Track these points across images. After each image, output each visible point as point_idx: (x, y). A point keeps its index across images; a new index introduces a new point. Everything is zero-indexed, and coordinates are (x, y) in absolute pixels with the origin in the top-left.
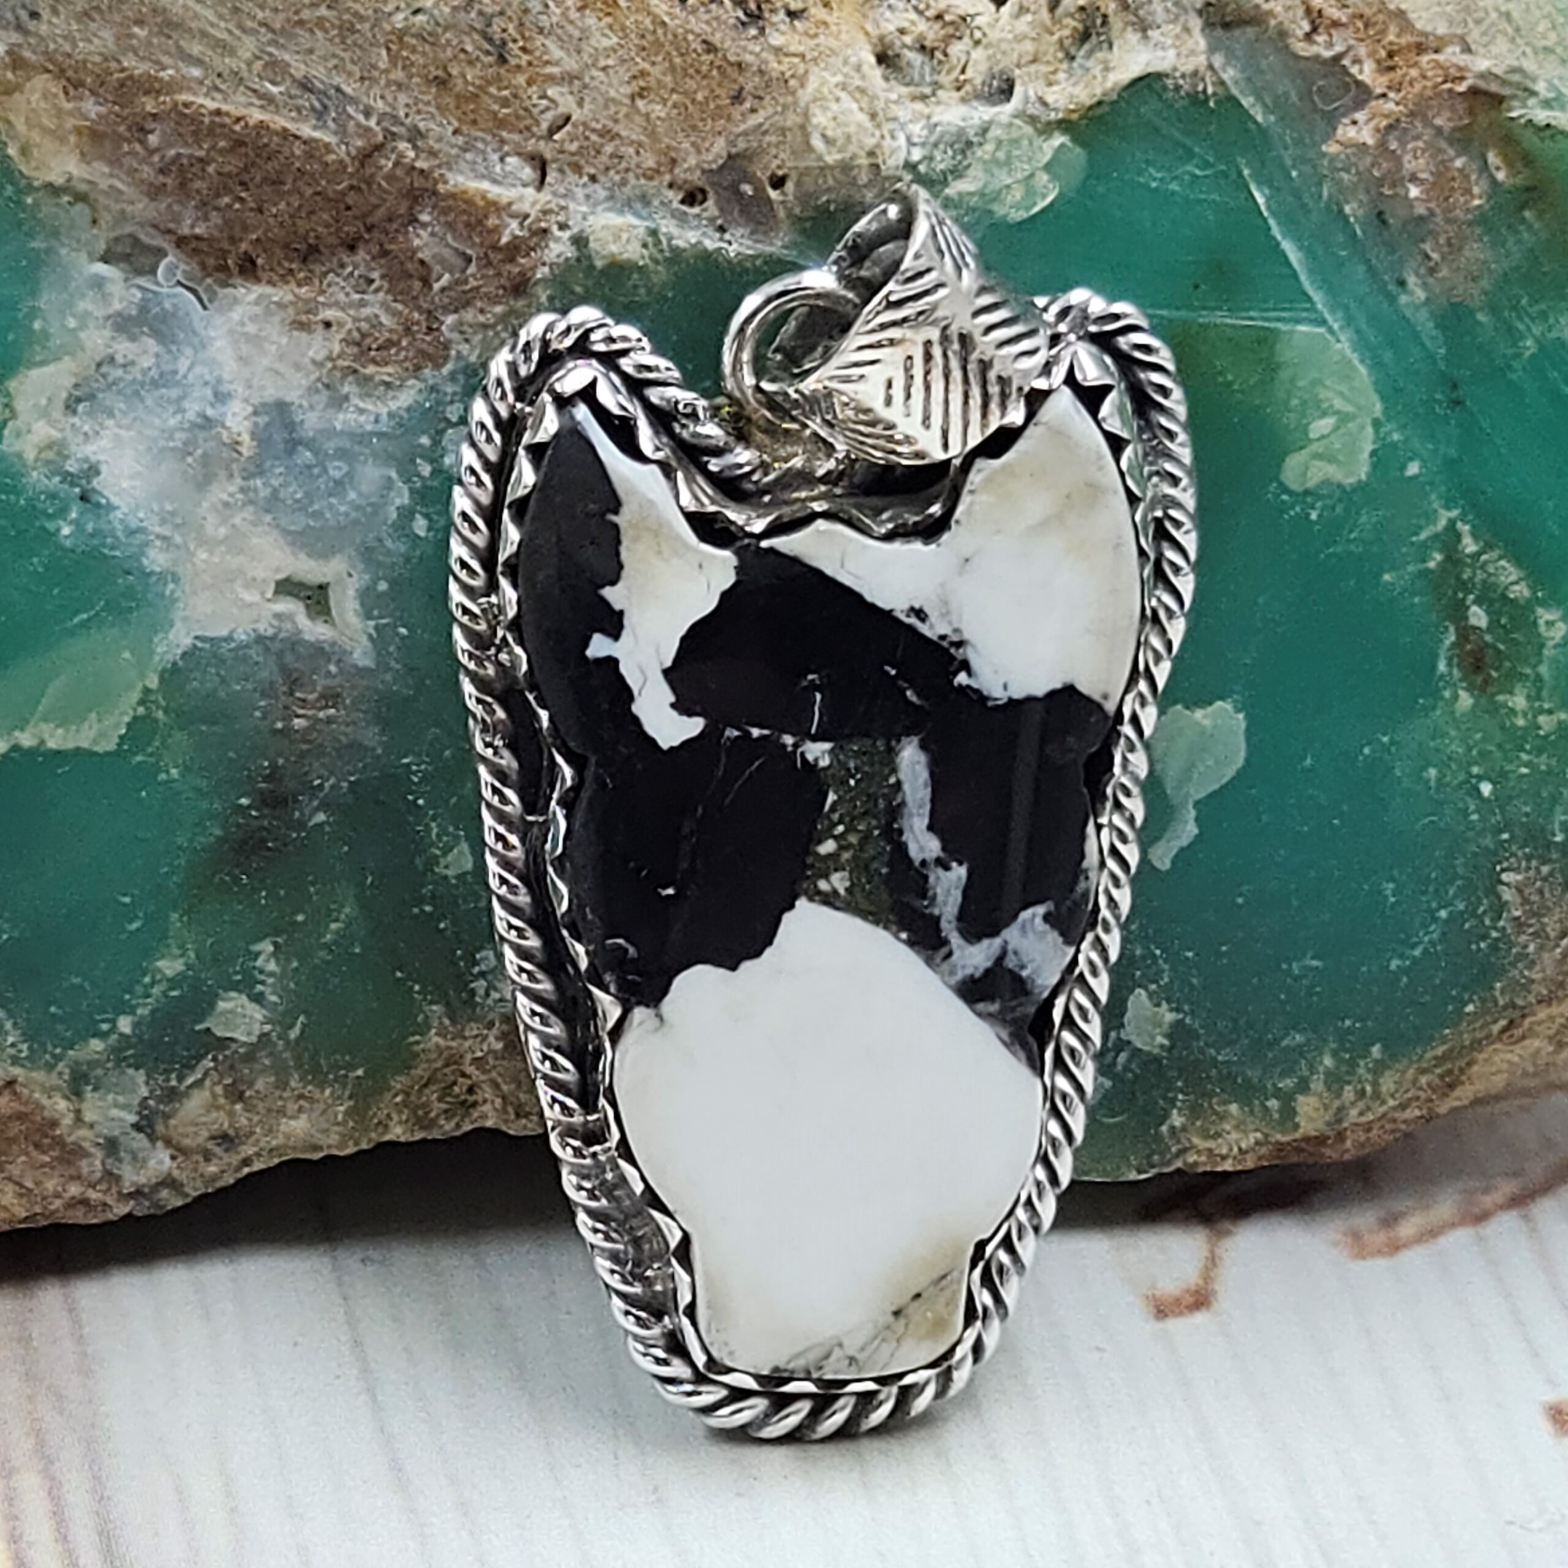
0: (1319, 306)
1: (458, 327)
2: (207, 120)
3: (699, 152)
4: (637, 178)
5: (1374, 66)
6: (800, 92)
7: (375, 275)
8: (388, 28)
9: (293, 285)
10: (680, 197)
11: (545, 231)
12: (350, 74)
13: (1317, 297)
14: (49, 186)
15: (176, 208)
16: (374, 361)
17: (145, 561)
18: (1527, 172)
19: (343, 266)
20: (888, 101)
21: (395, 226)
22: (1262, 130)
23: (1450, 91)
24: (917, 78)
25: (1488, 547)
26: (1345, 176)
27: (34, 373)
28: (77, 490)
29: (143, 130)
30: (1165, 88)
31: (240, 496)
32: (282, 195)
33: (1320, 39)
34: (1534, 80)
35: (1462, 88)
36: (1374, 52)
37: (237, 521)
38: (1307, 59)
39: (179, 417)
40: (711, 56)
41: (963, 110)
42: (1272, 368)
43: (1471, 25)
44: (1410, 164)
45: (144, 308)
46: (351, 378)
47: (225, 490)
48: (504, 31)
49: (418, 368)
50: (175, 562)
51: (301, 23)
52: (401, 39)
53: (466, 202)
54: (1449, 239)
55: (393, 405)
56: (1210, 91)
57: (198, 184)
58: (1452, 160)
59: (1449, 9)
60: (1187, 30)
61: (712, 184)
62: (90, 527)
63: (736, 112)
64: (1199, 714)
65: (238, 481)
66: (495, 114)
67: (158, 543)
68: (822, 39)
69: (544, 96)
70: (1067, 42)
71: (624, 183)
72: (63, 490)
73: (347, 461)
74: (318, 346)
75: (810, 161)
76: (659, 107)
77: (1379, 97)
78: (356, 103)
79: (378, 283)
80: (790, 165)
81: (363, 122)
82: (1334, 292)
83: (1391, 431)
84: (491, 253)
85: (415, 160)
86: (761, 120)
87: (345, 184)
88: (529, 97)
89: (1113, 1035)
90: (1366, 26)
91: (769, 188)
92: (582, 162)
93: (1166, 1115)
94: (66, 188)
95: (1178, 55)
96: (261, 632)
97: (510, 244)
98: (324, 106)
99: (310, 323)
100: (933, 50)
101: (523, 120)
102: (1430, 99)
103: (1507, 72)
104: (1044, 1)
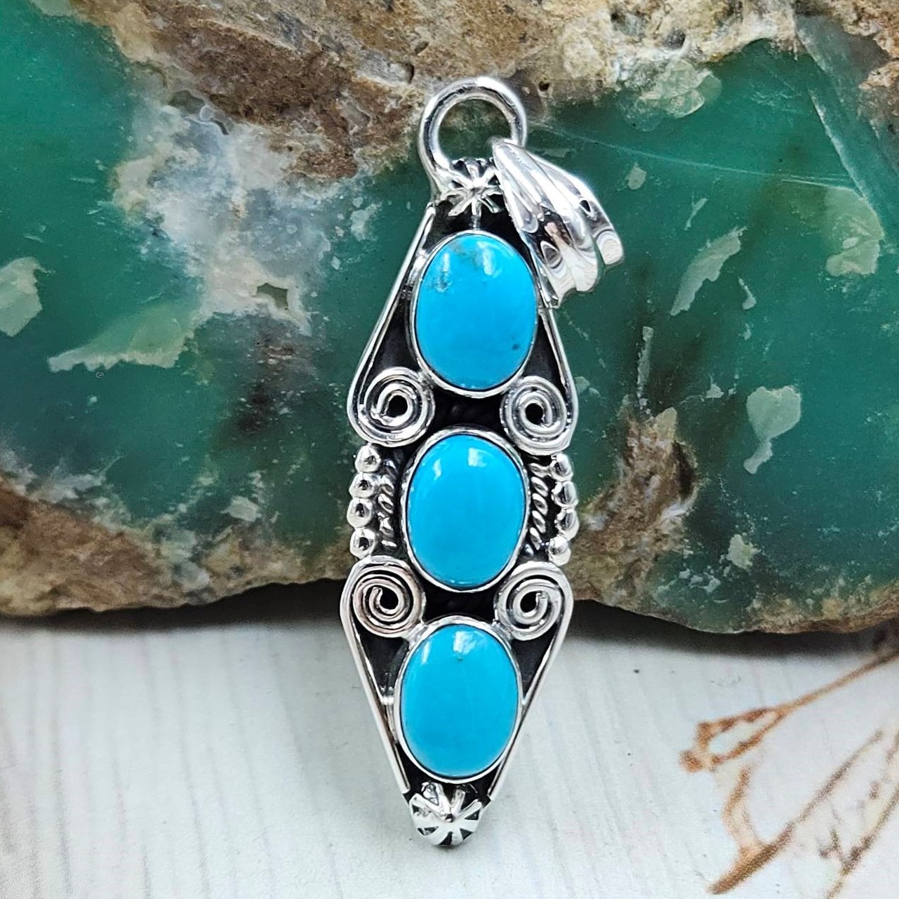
0: (852, 176)
1: (363, 154)
2: (223, 34)
3: (500, 67)
5: (893, 42)
6: (559, 37)
7: (318, 123)
9: (273, 126)
11: (410, 107)
12: (304, 12)
13: (851, 171)
14: (138, 62)
15: (210, 79)
16: (315, 171)
17: (185, 271)
19: (301, 116)
20: (612, 43)
21: (329, 97)
22: (824, 75)
24: (631, 31)
26: (871, 103)
27: (130, 164)
28: (152, 229)
29: (188, 36)
30: (770, 47)
31: (238, 240)
32: (266, 76)
33: (861, 24)
36: (893, 35)
37: (236, 253)
38: (854, 36)
39: (207, 194)
40: (509, 15)
41: (655, 51)
42: (823, 208)
45: (191, 133)
46: (302, 179)
47: (230, 236)
49: (339, 177)
50: (202, 272)
53: (367, 88)
55: (324, 196)
56: (795, 50)
57: (221, 67)
60: (785, 15)
62: (157, 250)
63: (522, 46)
64: (774, 393)
65: (237, 232)
66: (385, 40)
67: (193, 262)
68: (576, 7)
69: (413, 31)
70: (720, 16)
72: (145, 228)
73: (297, 225)
74: (283, 160)
75: (563, 76)
76: (479, 41)
77: (894, 60)
78: (308, 29)
79: (320, 128)
80: (551, 78)
81: (311, 40)
82: (860, 168)
83: (889, 248)
84: (380, 117)
85: (339, 62)
86: (536, 52)
87: (300, 73)
88: (405, 31)
89: (722, 557)
90: (889, 19)
91: (539, 90)
92: (433, 69)
93: (750, 602)
94: (148, 65)
95: (779, 29)
96: (250, 313)
97: (390, 113)
98: (290, 30)
99: (280, 147)
100: (643, 15)
101: (401, 45)
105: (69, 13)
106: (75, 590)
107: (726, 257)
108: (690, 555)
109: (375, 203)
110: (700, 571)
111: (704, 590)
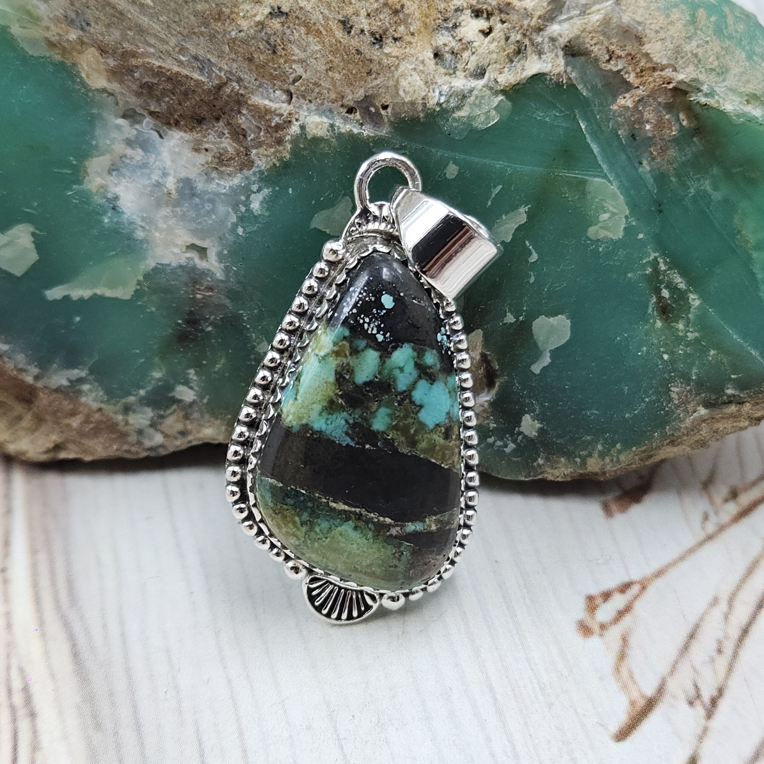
0: (605, 171)
1: (257, 154)
2: (156, 70)
3: (353, 93)
4: (328, 102)
5: (635, 75)
6: (396, 72)
7: (226, 132)
8: (229, 38)
9: (194, 133)
10: (346, 110)
11: (290, 122)
12: (213, 54)
13: (604, 167)
14: (98, 89)
15: (149, 101)
16: (225, 165)
17: (135, 235)
18: (695, 123)
19: (214, 127)
20: (434, 75)
21: (233, 114)
22: (585, 99)
23: (666, 87)
24: (448, 66)
25: (670, 268)
26: (619, 119)
27: (95, 160)
28: (111, 205)
29: (132, 71)
30: (546, 79)
31: (171, 214)
32: (188, 99)
33: (612, 62)
34: (702, 84)
35: (671, 86)
36: (635, 69)
37: (170, 223)
38: (606, 71)
39: (149, 181)
40: (359, 56)
41: (464, 81)
42: (584, 193)
43: (679, 58)
44: (646, 116)
45: (137, 137)
46: (215, 172)
47: (166, 211)
48: (275, 41)
49: (241, 170)
50: (146, 236)
51: (194, 33)
52: (234, 42)
53: (259, 108)
54: (661, 147)
55: (231, 183)
56: (564, 82)
57: (156, 92)
58: (664, 116)
59: (669, 52)
60: (557, 56)
61: (358, 107)
62: (116, 220)
63: (369, 78)
64: (551, 319)
65: (170, 208)
66: (271, 74)
67: (140, 229)
68: (407, 50)
69: (291, 68)
70: (511, 55)
71: (322, 104)
72: (107, 205)
73: (212, 204)
74: (202, 158)
75: (398, 100)
76: (337, 75)
77: (636, 88)
78: (216, 66)
79: (227, 135)
80: (389, 101)
81: (219, 74)
82: (611, 165)
83: (632, 221)
84: (269, 129)
85: (239, 90)
86: (379, 83)
87: (212, 97)
88: (285, 68)
90: (632, 59)
91: (381, 110)
92: (306, 95)
94: (104, 90)
95: (552, 66)
96: (181, 264)
97: (275, 126)
98: (203, 67)
99: (199, 149)
100: (457, 54)
101: (283, 77)
102: (657, 90)
103: (691, 81)
104: (503, 37)
105: (48, 54)
106: (70, 446)
107: (516, 226)
108: (494, 427)
109: (268, 188)
111: (504, 451)
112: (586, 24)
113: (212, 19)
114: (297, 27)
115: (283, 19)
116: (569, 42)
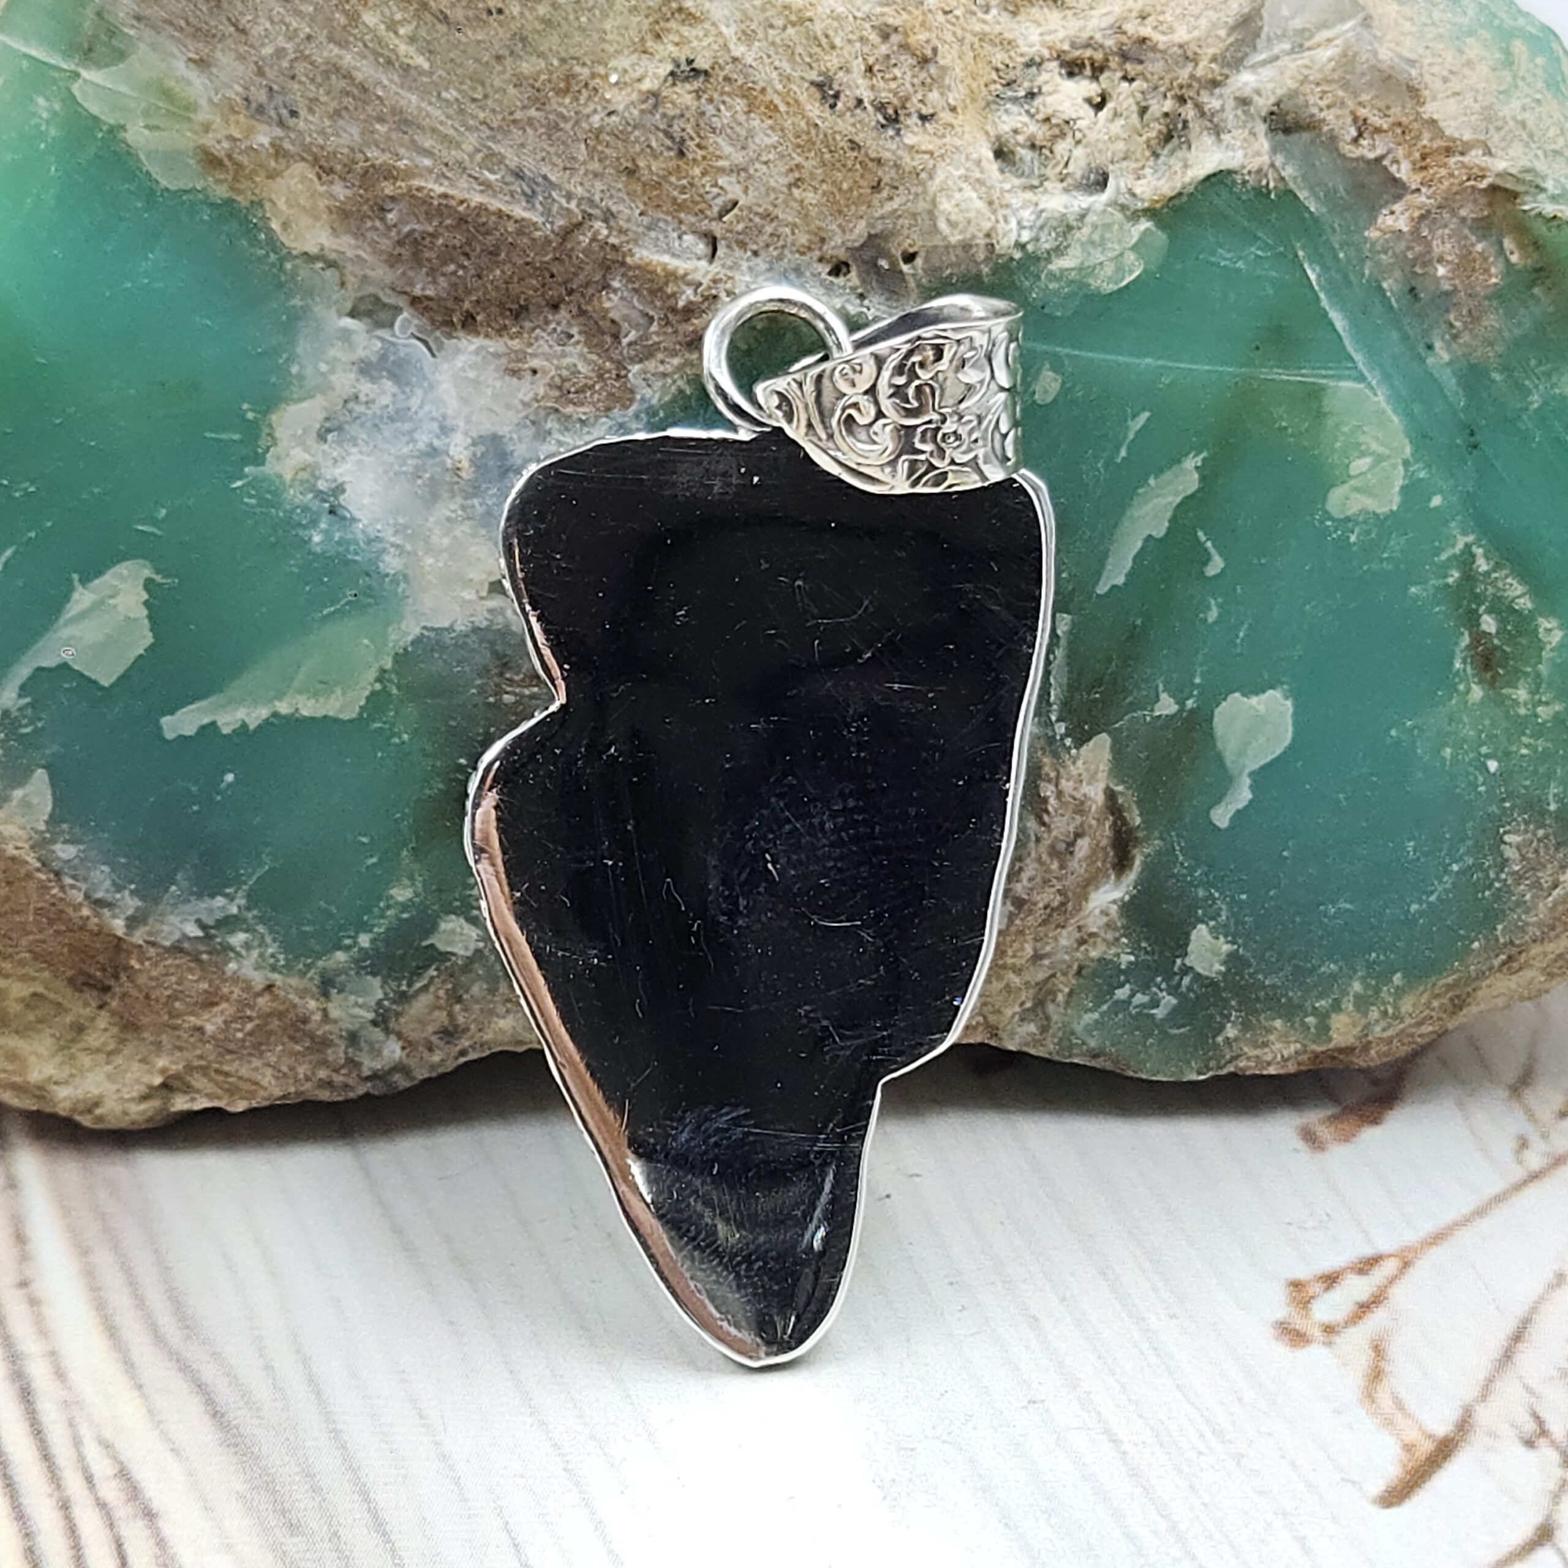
0: (1361, 366)
1: (642, 374)
2: (436, 203)
3: (844, 232)
4: (792, 253)
5: (1409, 165)
6: (929, 183)
7: (574, 331)
8: (587, 128)
9: (506, 339)
10: (827, 270)
11: (715, 297)
13: (1358, 357)
14: (306, 253)
15: (411, 274)
16: (572, 402)
17: (381, 565)
18: (1536, 255)
19: (547, 322)
20: (1002, 191)
21: (591, 291)
22: (1315, 219)
23: (1473, 187)
24: (1027, 171)
25: (1497, 567)
26: (1383, 257)
27: (293, 409)
28: (327, 505)
29: (383, 210)
30: (1234, 182)
31: (460, 513)
32: (497, 264)
33: (1364, 143)
34: (1544, 178)
35: (1483, 184)
36: (1410, 154)
37: (457, 533)
38: (1353, 159)
39: (411, 446)
40: (855, 154)
41: (1065, 199)
42: (1320, 415)
43: (1492, 131)
44: (1437, 248)
45: (383, 357)
46: (552, 417)
47: (448, 508)
48: (683, 130)
49: (608, 409)
50: (406, 565)
51: (514, 122)
52: (597, 137)
53: (651, 272)
54: (1470, 311)
56: (1272, 185)
57: (428, 254)
58: (1473, 245)
59: (1473, 118)
60: (1253, 134)
61: (855, 260)
62: (337, 536)
63: (876, 198)
64: (1254, 700)
65: (459, 500)
66: (675, 199)
67: (392, 550)
68: (948, 139)
69: (716, 185)
70: (1153, 143)
71: (780, 258)
72: (315, 505)
74: (526, 390)
75: (937, 241)
76: (811, 195)
77: (1413, 191)
78: (561, 189)
79: (577, 337)
80: (920, 244)
81: (565, 205)
82: (1372, 354)
83: (1418, 470)
84: (670, 316)
85: (608, 237)
86: (895, 207)
87: (549, 256)
88: (704, 186)
89: (1179, 961)
90: (1403, 133)
91: (901, 263)
92: (747, 240)
93: (1222, 1028)
94: (320, 256)
95: (1246, 155)
96: (477, 624)
97: (685, 307)
98: (533, 192)
99: (520, 370)
100: (1041, 148)
101: (697, 206)
102: (1456, 194)
103: (1521, 172)
104: (1134, 108)
105: (200, 184)
106: (199, 1081)
107: (1178, 500)
108: (1131, 963)
110: (1145, 987)
111: (1153, 1015)
112: (1306, 67)
113: (553, 89)
114: (727, 99)
115: (696, 84)
116: (1278, 104)
